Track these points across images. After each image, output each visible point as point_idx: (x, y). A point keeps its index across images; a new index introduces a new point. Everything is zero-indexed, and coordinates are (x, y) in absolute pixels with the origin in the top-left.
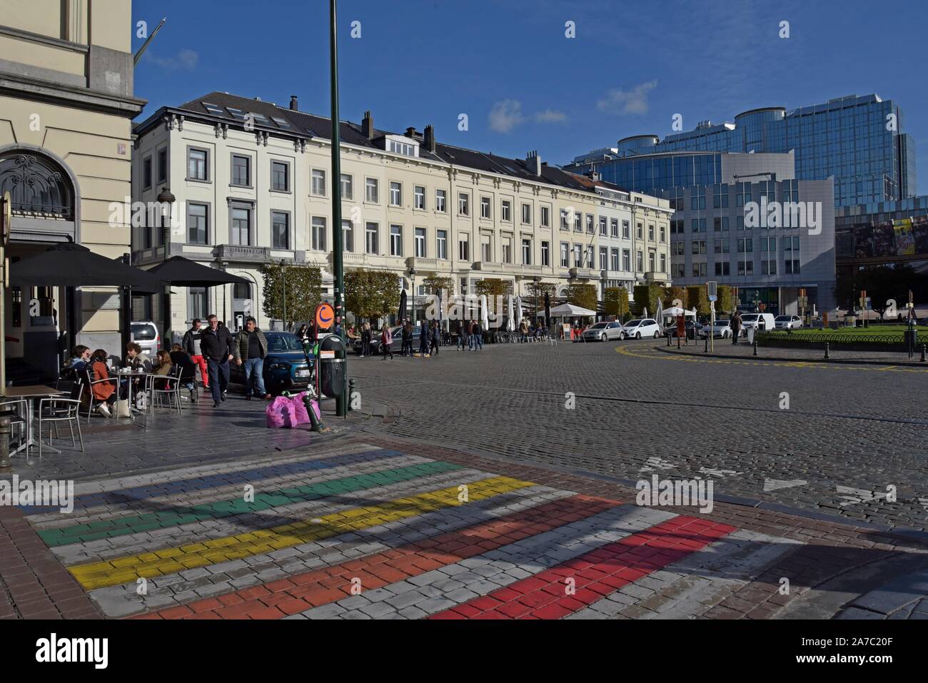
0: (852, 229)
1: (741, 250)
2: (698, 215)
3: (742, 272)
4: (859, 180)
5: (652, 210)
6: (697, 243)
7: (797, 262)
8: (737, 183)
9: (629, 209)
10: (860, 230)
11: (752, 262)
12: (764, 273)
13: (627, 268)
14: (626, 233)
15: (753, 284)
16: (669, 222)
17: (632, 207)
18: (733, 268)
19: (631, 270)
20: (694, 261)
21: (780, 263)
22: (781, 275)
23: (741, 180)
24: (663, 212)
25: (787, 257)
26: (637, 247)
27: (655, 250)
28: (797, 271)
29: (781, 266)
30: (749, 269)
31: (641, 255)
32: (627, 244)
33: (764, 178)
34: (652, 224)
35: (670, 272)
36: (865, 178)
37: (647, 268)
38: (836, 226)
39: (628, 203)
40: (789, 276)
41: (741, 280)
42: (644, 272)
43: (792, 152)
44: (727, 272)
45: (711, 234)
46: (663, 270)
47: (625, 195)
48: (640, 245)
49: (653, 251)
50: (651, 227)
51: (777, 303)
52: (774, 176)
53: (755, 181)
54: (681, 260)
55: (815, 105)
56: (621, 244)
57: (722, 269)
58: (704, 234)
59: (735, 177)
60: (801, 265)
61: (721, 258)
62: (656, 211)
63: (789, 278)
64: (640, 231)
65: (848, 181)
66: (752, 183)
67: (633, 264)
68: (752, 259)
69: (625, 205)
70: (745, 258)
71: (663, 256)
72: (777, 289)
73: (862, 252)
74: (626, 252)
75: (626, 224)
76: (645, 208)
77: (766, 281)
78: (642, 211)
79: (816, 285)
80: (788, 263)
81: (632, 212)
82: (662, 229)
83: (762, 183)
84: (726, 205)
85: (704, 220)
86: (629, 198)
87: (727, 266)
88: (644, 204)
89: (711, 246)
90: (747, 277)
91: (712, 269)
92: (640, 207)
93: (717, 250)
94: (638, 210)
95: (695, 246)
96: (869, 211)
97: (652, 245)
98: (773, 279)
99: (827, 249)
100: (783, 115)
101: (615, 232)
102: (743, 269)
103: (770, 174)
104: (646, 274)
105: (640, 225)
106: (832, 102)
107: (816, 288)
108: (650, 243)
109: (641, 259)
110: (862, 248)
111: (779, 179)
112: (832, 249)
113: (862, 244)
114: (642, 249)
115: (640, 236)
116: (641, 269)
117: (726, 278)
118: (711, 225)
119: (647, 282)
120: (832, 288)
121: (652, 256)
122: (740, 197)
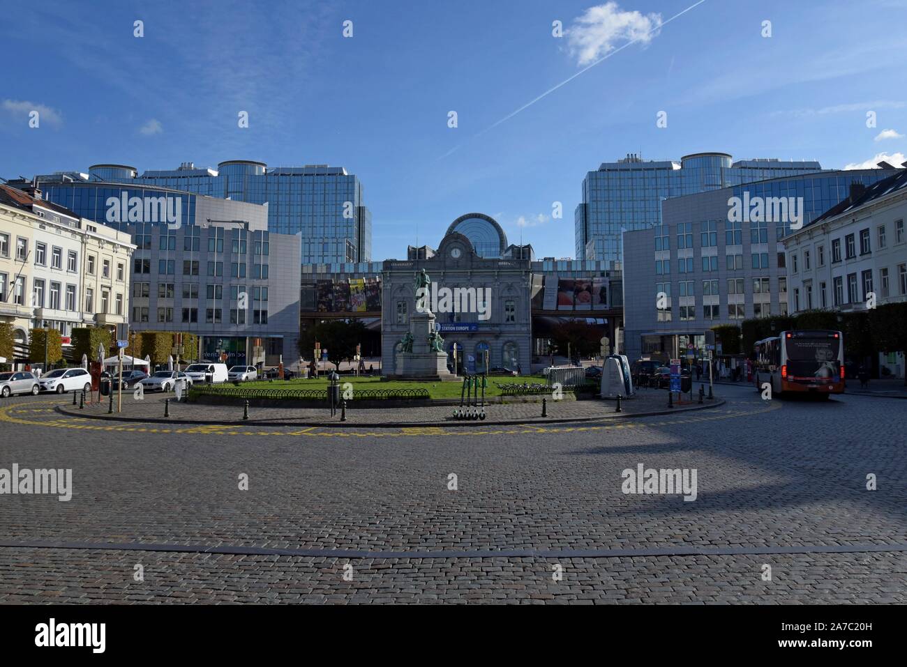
0: (315, 284)
1: (210, 296)
2: (167, 256)
3: (211, 320)
4: (326, 241)
5: (108, 242)
6: (164, 285)
7: (264, 313)
8: (210, 227)
9: (79, 238)
10: (322, 286)
11: (221, 310)
12: (233, 321)
13: (71, 306)
14: (73, 266)
15: (221, 332)
16: (129, 259)
17: (83, 236)
18: (202, 316)
19: (77, 310)
20: (160, 305)
21: (249, 313)
22: (249, 325)
23: (214, 224)
24: (122, 246)
25: (255, 307)
26: (87, 282)
27: (110, 288)
28: (264, 322)
29: (249, 316)
30: (218, 317)
31: (92, 293)
32: (74, 279)
33: (237, 226)
34: (108, 258)
35: (127, 315)
36: (330, 241)
37: (98, 308)
38: (302, 280)
39: (77, 230)
40: (256, 326)
41: (209, 327)
42: (94, 312)
43: (266, 204)
44: (194, 319)
45: (179, 278)
46: (119, 312)
47: (74, 221)
48: (90, 281)
49: (107, 290)
50: (106, 262)
51: (245, 353)
52: (247, 225)
53: (229, 227)
54: (142, 303)
55: (293, 167)
56: (64, 277)
57: (190, 315)
58: (172, 276)
59: (209, 221)
60: (269, 315)
61: (190, 304)
62: (114, 244)
63: (256, 328)
64: (91, 266)
65: (316, 241)
66: (225, 229)
67: (80, 302)
68: (221, 306)
69: (73, 232)
70: (214, 305)
71: (119, 296)
72: (245, 338)
73: (324, 307)
74: (71, 288)
75: (73, 255)
76: (99, 240)
77: (234, 330)
78: (96, 242)
79: (282, 336)
80: (256, 313)
81: (83, 242)
82: (120, 266)
83: (235, 230)
84: (197, 248)
85: (172, 262)
86: (79, 226)
87: (195, 312)
88: (100, 235)
89: (178, 291)
90: (216, 325)
91: (178, 315)
92: (93, 237)
93: (186, 295)
94: (90, 241)
95: (162, 289)
96: (333, 271)
97: (106, 282)
98: (241, 328)
99: (294, 302)
100: (264, 171)
101: (57, 263)
102: (212, 317)
103: (242, 222)
104: (96, 315)
105: (91, 258)
106: (307, 168)
107: (282, 338)
108: (104, 280)
109: (91, 298)
110: (323, 303)
111: (252, 228)
112: (298, 302)
113: (324, 299)
114: (93, 286)
115: (91, 270)
116: (89, 309)
117: (193, 325)
118: (179, 268)
119: (97, 325)
120: (296, 339)
121: (105, 295)
122: (211, 241)
